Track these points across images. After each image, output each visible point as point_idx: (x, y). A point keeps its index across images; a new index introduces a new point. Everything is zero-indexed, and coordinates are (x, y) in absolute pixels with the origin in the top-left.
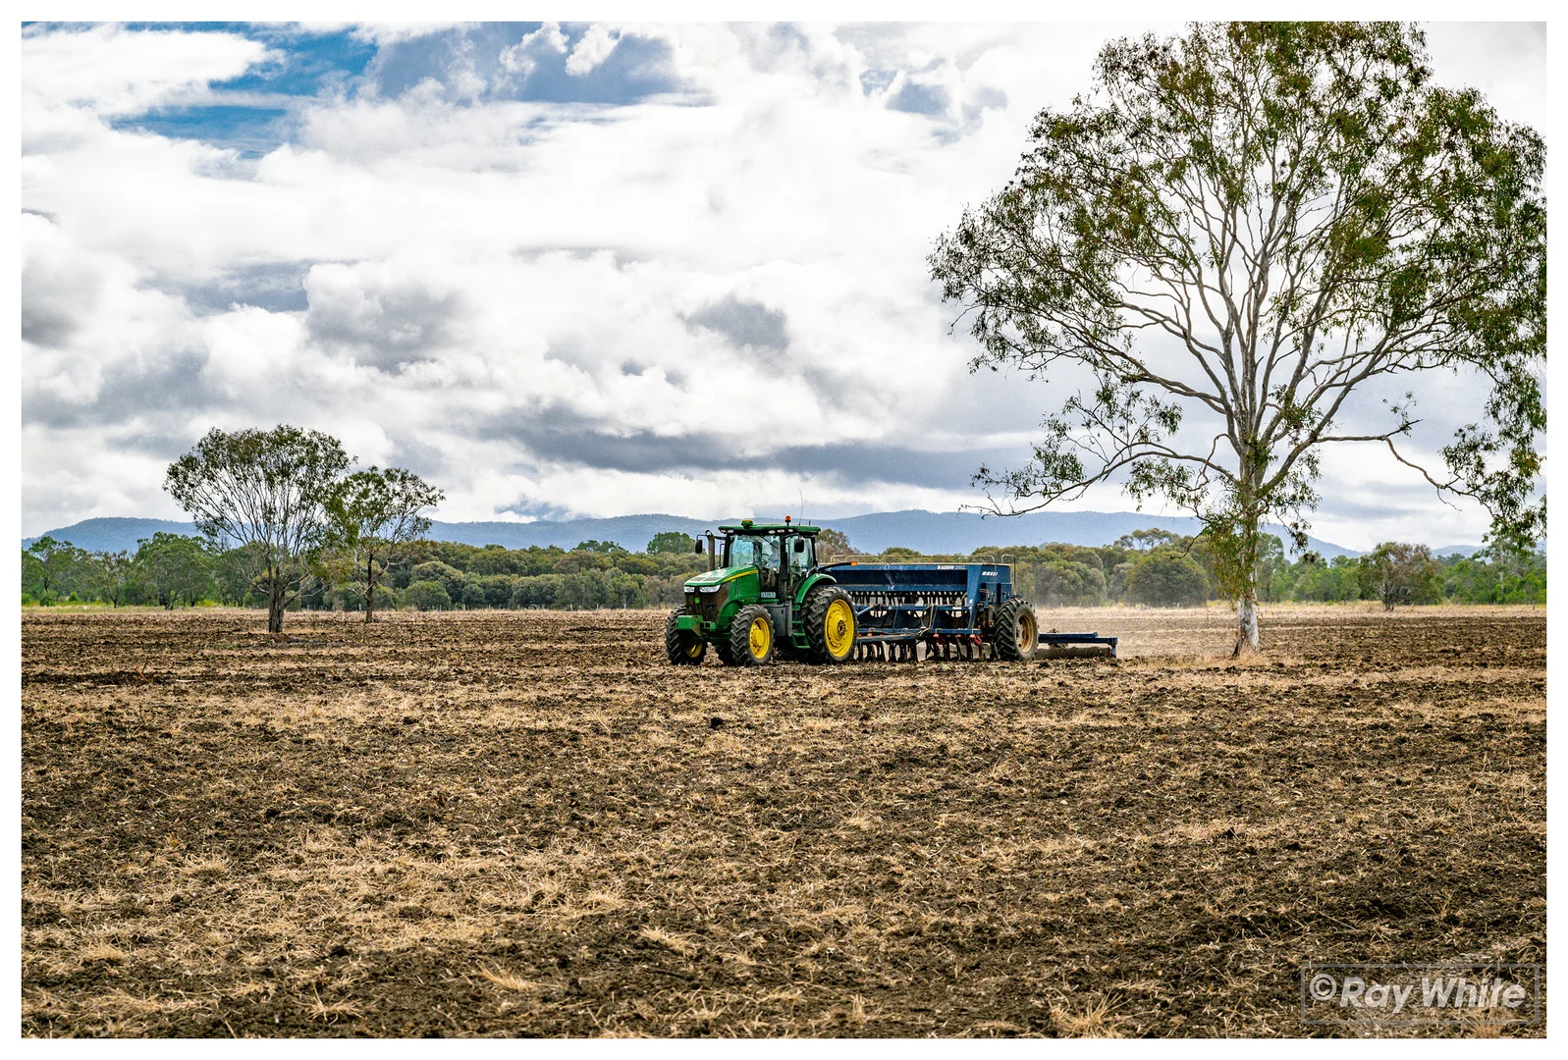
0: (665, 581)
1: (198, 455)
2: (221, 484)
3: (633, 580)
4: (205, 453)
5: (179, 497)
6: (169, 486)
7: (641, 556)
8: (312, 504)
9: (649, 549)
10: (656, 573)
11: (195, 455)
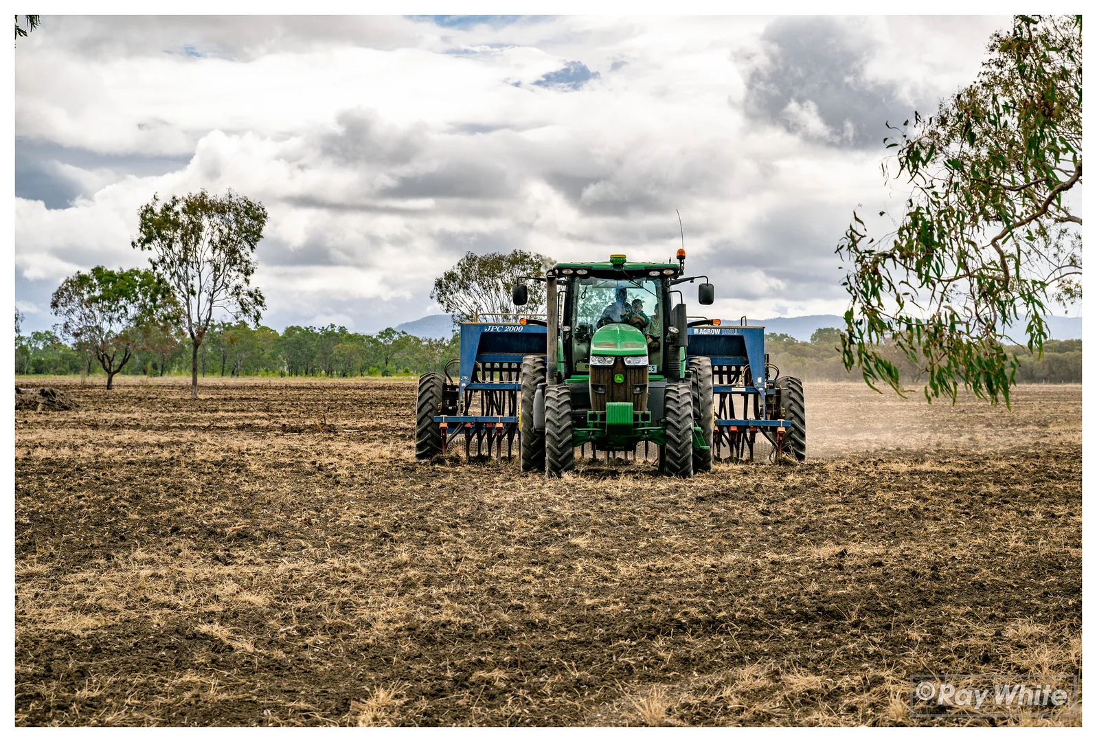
0: (820, 362)
1: (458, 272)
2: (472, 290)
3: (798, 361)
4: (463, 270)
5: (442, 302)
6: (435, 295)
7: (805, 344)
8: (536, 306)
9: (812, 339)
10: (815, 356)
11: (455, 271)
